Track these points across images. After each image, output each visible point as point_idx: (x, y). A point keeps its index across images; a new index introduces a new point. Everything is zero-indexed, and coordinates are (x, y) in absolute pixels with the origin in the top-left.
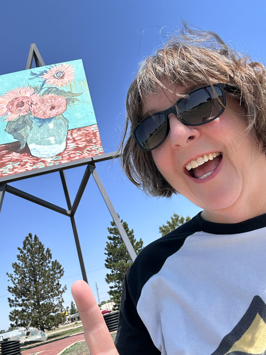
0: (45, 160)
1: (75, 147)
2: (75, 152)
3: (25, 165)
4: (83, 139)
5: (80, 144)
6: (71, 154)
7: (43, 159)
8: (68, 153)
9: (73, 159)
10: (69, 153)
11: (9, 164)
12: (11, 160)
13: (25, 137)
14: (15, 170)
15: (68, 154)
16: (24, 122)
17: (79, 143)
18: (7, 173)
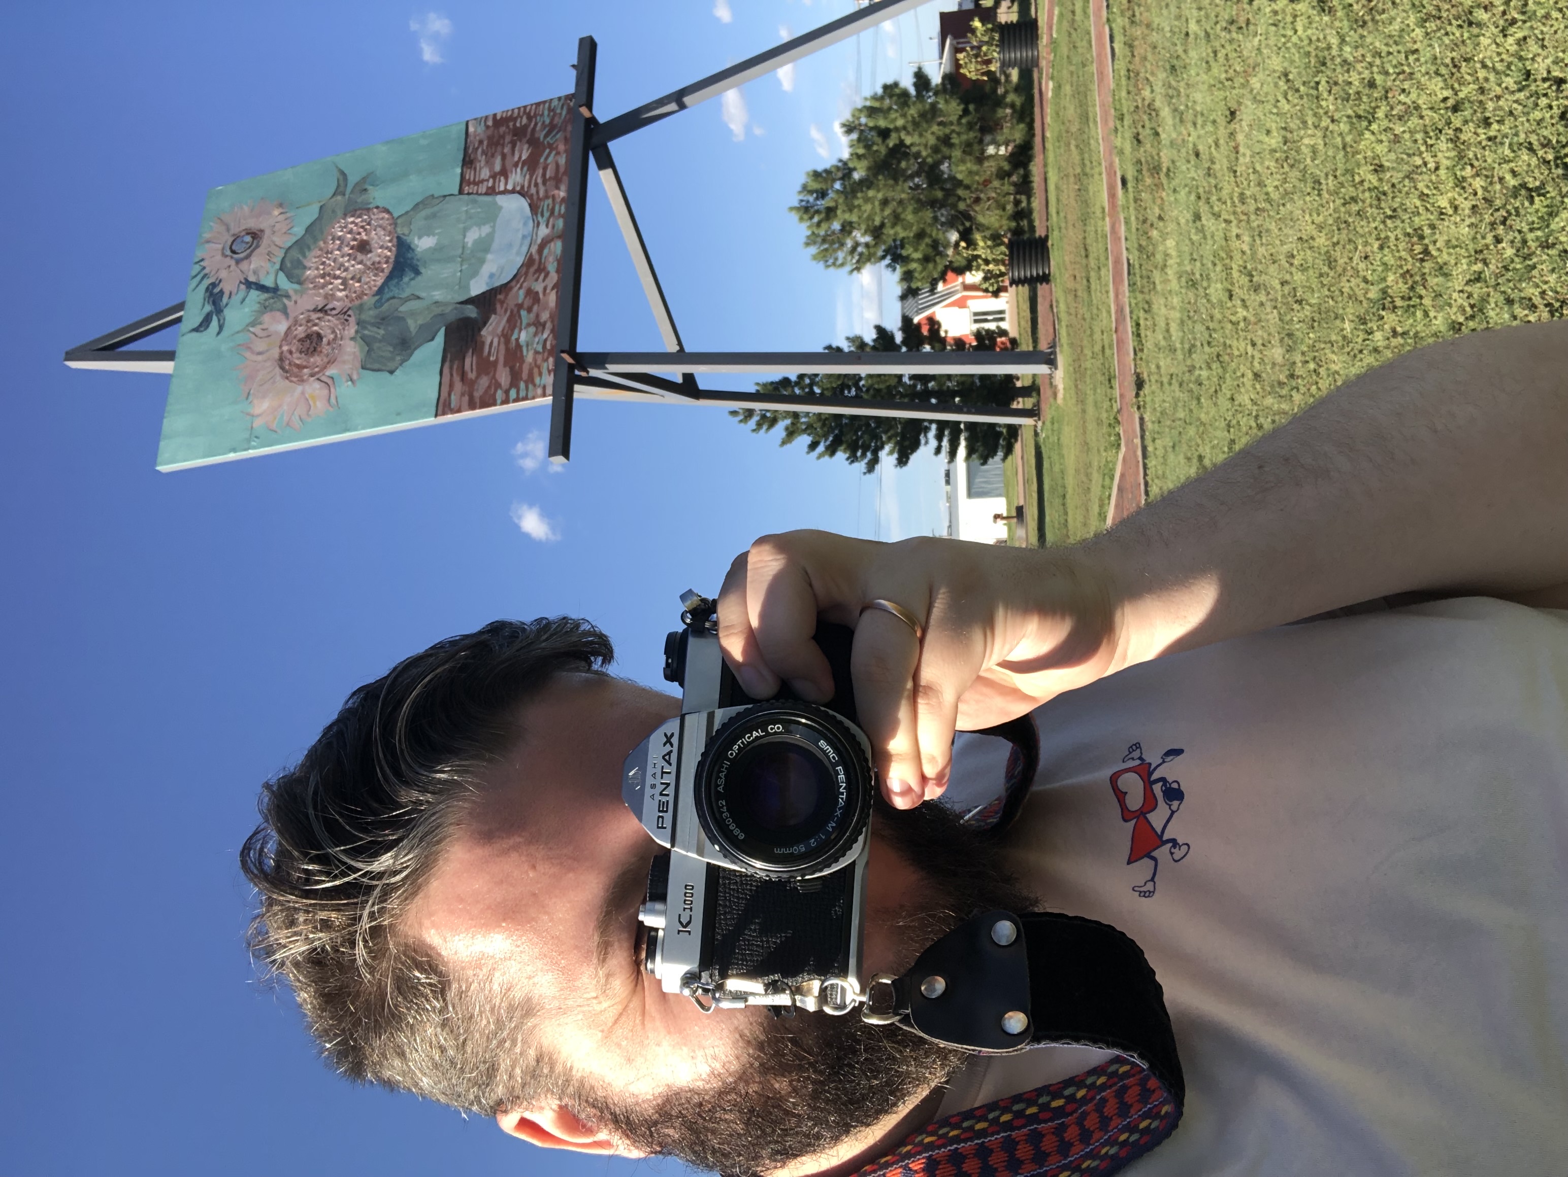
0: (539, 241)
1: (525, 169)
2: (541, 166)
3: (537, 293)
4: (507, 150)
5: (520, 157)
6: (544, 175)
7: (534, 250)
8: (536, 185)
9: (562, 170)
10: (540, 180)
11: (517, 340)
12: (506, 337)
13: (438, 310)
14: (545, 316)
15: (541, 186)
16: (383, 320)
17: (516, 158)
18: (546, 340)
